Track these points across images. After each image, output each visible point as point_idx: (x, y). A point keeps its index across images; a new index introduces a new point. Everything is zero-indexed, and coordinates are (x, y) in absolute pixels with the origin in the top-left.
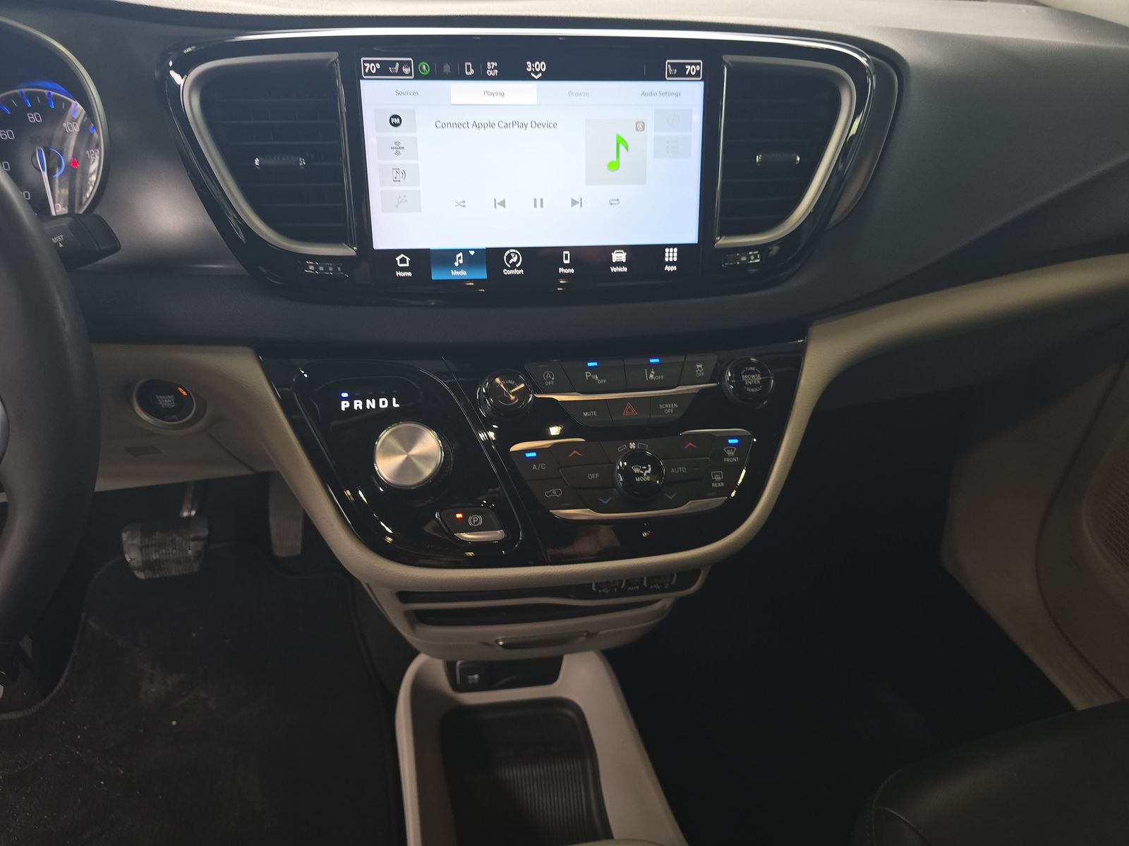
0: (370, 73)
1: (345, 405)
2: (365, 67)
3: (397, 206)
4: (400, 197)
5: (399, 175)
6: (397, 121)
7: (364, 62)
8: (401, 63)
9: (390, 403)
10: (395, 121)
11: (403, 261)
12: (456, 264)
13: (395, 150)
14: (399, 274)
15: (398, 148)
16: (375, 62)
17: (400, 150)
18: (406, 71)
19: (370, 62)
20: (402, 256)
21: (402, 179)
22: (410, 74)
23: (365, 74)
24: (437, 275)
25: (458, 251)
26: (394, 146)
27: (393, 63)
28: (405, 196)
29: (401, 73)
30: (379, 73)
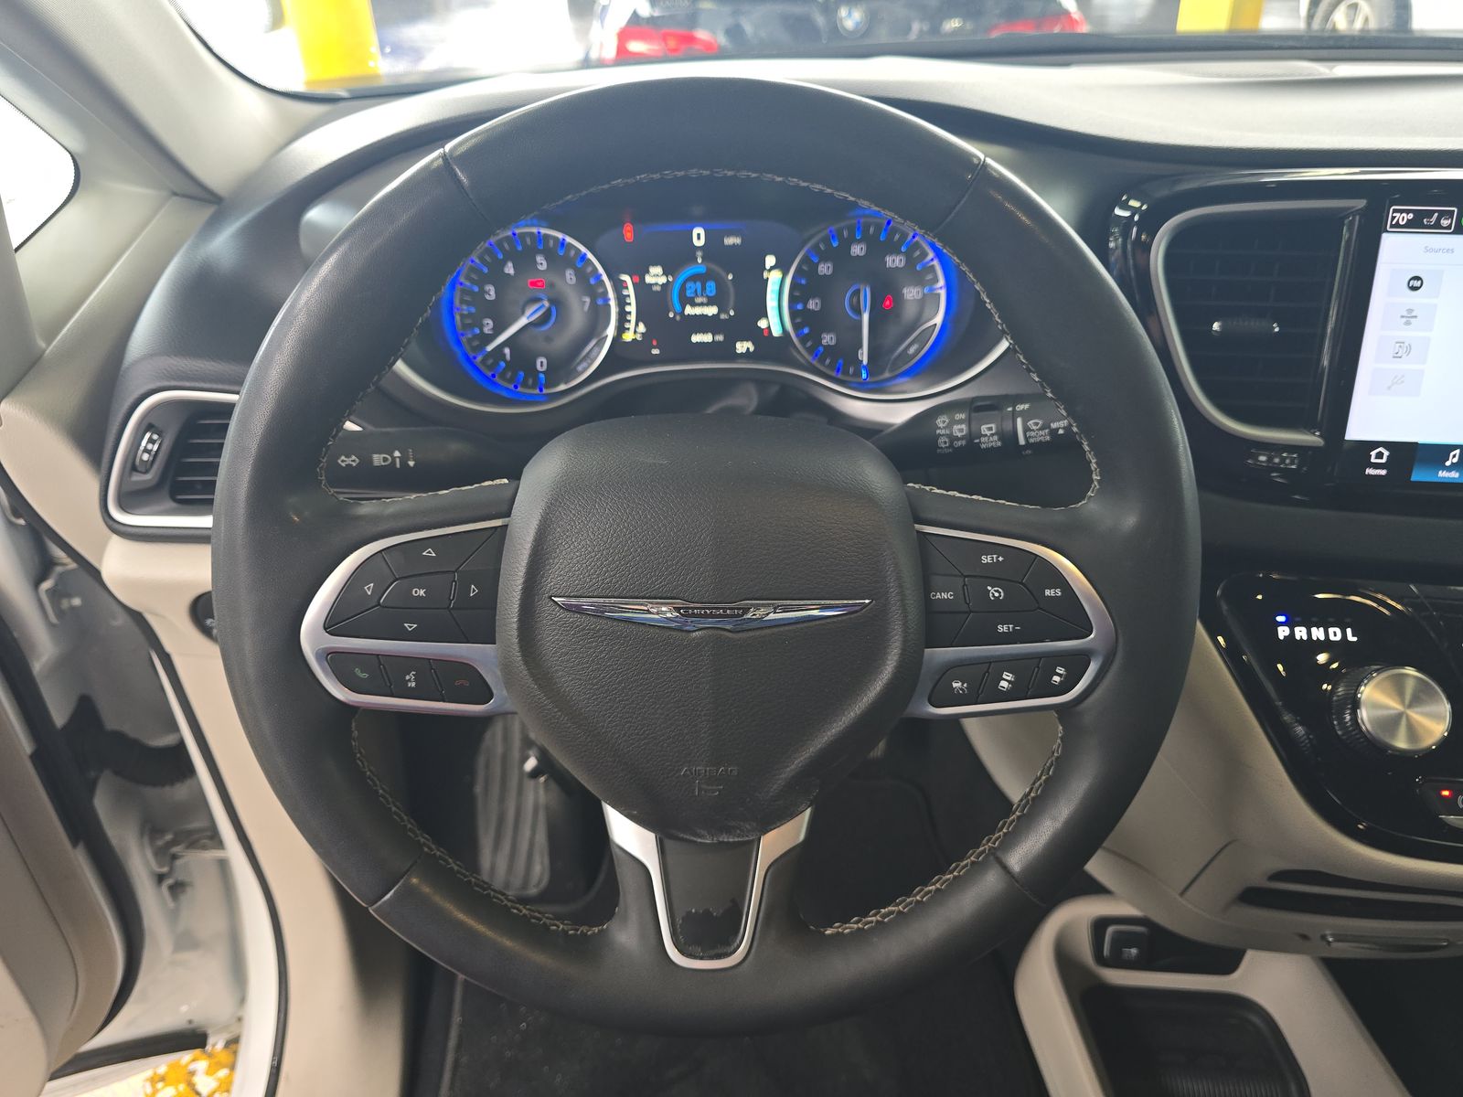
0: (1397, 225)
1: (1283, 632)
2: (1393, 218)
3: (1389, 388)
4: (1396, 377)
5: (1402, 350)
6: (1417, 284)
7: (1395, 211)
8: (1442, 214)
9: (1344, 634)
10: (1415, 284)
11: (1380, 455)
12: (1448, 463)
13: (1404, 320)
14: (1370, 471)
15: (1409, 317)
16: (1408, 212)
17: (1412, 320)
18: (1445, 222)
19: (1401, 211)
20: (1381, 449)
21: (1404, 356)
22: (1449, 227)
23: (1392, 226)
24: (1418, 475)
25: (1454, 447)
26: (1405, 314)
27: (1431, 213)
28: (1403, 376)
29: (1437, 225)
30: (1410, 224)
